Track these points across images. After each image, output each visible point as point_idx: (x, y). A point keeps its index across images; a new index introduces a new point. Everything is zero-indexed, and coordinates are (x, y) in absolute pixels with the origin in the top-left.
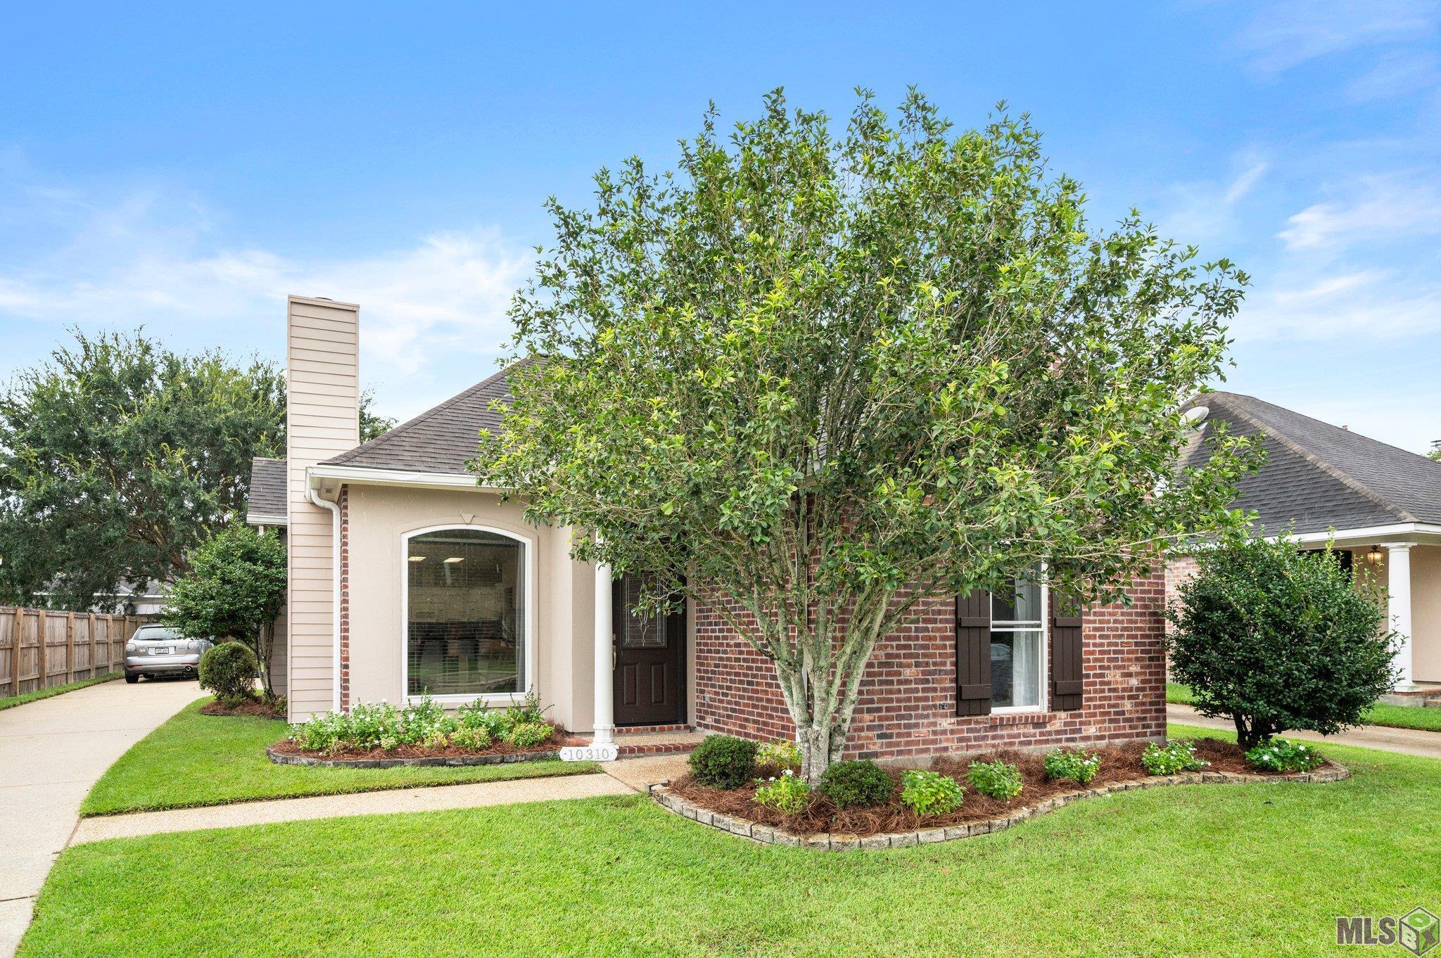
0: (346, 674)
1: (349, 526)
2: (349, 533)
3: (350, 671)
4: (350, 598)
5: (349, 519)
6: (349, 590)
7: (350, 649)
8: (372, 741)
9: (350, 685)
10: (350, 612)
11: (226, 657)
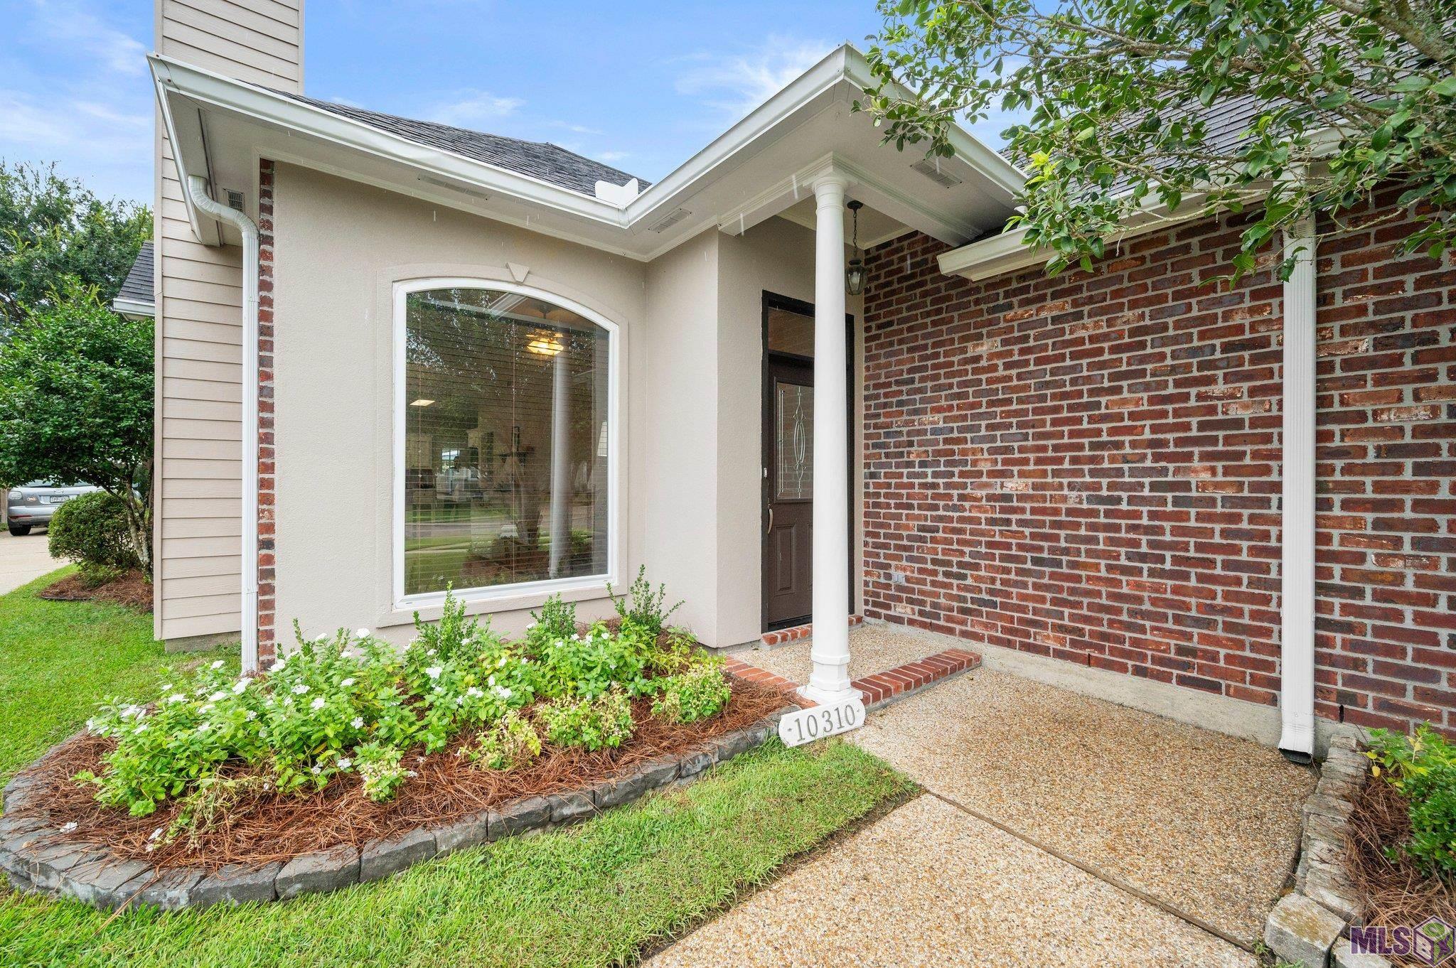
0: (269, 560)
1: (276, 250)
2: (276, 265)
3: (277, 553)
4: (277, 400)
5: (276, 234)
6: (277, 384)
7: (277, 508)
8: (331, 760)
9: (276, 583)
10: (277, 430)
11: (92, 512)
